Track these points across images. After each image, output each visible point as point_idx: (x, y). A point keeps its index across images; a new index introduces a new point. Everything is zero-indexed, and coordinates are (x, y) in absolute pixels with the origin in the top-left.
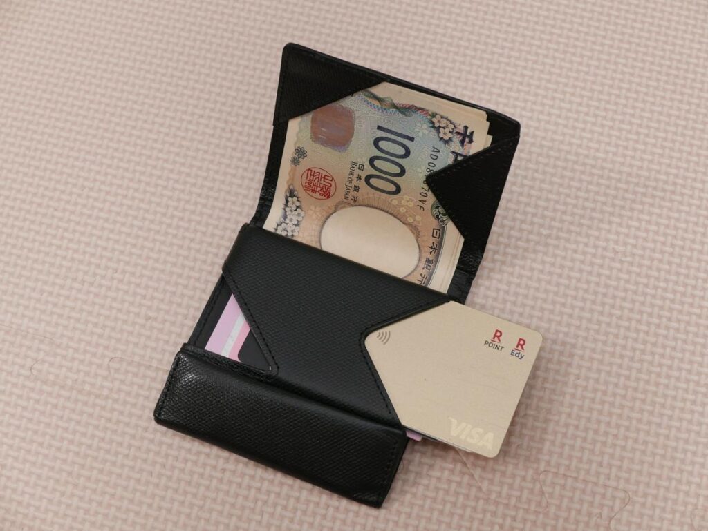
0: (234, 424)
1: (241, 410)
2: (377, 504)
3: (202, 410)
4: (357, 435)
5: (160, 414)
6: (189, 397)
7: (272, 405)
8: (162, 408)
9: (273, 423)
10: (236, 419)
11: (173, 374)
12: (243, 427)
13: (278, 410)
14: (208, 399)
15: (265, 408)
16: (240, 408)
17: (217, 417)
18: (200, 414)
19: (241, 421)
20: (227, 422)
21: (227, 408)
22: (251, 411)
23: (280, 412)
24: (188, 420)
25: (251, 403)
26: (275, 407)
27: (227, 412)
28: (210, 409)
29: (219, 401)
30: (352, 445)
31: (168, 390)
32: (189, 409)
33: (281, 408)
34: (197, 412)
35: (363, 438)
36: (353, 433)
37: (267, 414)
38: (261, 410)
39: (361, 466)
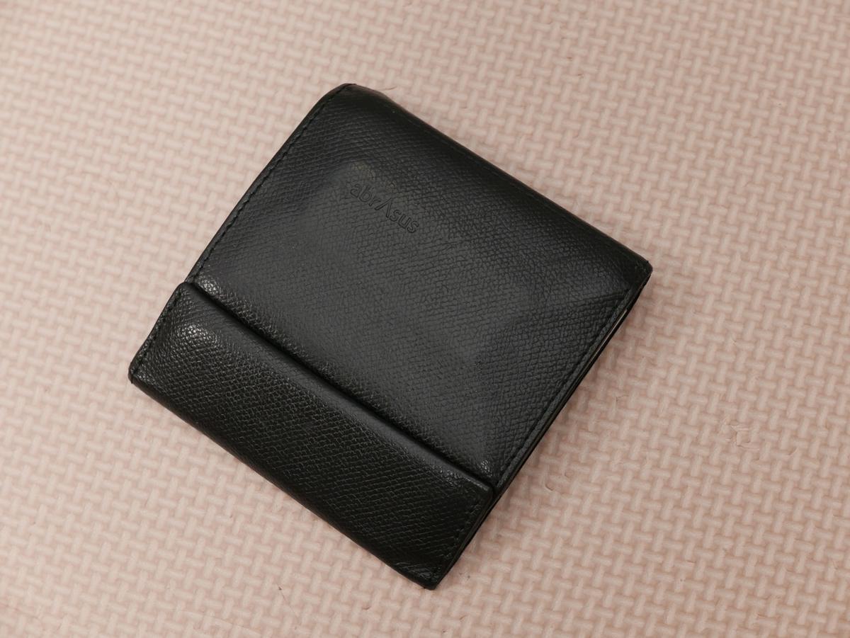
0: (239, 414)
1: (253, 396)
2: (430, 584)
3: (197, 381)
4: (419, 478)
5: (136, 371)
6: (182, 357)
7: (301, 400)
8: (141, 363)
9: (297, 428)
10: (244, 407)
11: (167, 316)
12: (251, 422)
13: (308, 409)
14: (209, 367)
15: (289, 402)
16: (252, 393)
17: (216, 397)
18: (193, 386)
19: (250, 412)
20: (230, 408)
21: (234, 388)
22: (269, 402)
23: (311, 414)
24: (175, 391)
25: (271, 390)
26: (305, 405)
27: (233, 394)
28: (209, 383)
29: (224, 375)
30: (408, 490)
31: (155, 338)
32: (178, 375)
33: (314, 408)
34: (190, 382)
35: (427, 483)
36: (413, 473)
37: (291, 412)
38: (283, 403)
39: (416, 524)
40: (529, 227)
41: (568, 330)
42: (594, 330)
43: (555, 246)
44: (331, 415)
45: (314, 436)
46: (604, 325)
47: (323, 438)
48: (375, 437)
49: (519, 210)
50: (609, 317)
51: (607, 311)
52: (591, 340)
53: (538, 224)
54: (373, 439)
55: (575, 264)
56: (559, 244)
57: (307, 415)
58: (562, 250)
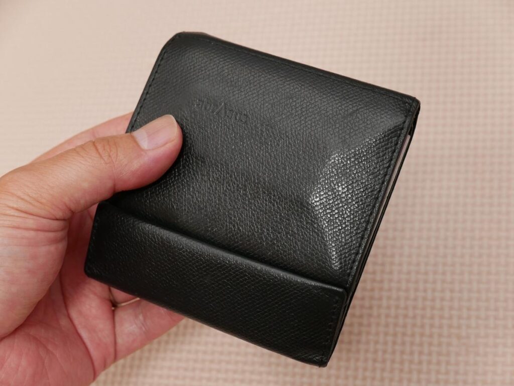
2: (322, 363)
4: (292, 295)
7: (198, 262)
13: (204, 267)
15: (190, 266)
23: (207, 269)
26: (201, 265)
30: (287, 305)
35: (299, 298)
36: (287, 293)
37: (194, 272)
38: (187, 267)
39: (300, 327)
40: (324, 96)
41: (370, 162)
42: (387, 157)
43: (346, 105)
44: (221, 267)
45: (213, 284)
46: (394, 151)
47: (220, 284)
48: (254, 275)
49: (314, 86)
50: (396, 144)
51: (393, 141)
52: (388, 165)
53: (330, 93)
54: (253, 276)
55: (363, 113)
56: (348, 102)
57: (205, 271)
58: (351, 106)
